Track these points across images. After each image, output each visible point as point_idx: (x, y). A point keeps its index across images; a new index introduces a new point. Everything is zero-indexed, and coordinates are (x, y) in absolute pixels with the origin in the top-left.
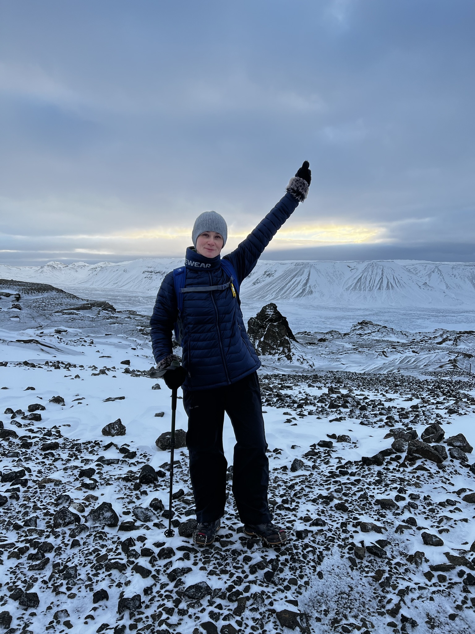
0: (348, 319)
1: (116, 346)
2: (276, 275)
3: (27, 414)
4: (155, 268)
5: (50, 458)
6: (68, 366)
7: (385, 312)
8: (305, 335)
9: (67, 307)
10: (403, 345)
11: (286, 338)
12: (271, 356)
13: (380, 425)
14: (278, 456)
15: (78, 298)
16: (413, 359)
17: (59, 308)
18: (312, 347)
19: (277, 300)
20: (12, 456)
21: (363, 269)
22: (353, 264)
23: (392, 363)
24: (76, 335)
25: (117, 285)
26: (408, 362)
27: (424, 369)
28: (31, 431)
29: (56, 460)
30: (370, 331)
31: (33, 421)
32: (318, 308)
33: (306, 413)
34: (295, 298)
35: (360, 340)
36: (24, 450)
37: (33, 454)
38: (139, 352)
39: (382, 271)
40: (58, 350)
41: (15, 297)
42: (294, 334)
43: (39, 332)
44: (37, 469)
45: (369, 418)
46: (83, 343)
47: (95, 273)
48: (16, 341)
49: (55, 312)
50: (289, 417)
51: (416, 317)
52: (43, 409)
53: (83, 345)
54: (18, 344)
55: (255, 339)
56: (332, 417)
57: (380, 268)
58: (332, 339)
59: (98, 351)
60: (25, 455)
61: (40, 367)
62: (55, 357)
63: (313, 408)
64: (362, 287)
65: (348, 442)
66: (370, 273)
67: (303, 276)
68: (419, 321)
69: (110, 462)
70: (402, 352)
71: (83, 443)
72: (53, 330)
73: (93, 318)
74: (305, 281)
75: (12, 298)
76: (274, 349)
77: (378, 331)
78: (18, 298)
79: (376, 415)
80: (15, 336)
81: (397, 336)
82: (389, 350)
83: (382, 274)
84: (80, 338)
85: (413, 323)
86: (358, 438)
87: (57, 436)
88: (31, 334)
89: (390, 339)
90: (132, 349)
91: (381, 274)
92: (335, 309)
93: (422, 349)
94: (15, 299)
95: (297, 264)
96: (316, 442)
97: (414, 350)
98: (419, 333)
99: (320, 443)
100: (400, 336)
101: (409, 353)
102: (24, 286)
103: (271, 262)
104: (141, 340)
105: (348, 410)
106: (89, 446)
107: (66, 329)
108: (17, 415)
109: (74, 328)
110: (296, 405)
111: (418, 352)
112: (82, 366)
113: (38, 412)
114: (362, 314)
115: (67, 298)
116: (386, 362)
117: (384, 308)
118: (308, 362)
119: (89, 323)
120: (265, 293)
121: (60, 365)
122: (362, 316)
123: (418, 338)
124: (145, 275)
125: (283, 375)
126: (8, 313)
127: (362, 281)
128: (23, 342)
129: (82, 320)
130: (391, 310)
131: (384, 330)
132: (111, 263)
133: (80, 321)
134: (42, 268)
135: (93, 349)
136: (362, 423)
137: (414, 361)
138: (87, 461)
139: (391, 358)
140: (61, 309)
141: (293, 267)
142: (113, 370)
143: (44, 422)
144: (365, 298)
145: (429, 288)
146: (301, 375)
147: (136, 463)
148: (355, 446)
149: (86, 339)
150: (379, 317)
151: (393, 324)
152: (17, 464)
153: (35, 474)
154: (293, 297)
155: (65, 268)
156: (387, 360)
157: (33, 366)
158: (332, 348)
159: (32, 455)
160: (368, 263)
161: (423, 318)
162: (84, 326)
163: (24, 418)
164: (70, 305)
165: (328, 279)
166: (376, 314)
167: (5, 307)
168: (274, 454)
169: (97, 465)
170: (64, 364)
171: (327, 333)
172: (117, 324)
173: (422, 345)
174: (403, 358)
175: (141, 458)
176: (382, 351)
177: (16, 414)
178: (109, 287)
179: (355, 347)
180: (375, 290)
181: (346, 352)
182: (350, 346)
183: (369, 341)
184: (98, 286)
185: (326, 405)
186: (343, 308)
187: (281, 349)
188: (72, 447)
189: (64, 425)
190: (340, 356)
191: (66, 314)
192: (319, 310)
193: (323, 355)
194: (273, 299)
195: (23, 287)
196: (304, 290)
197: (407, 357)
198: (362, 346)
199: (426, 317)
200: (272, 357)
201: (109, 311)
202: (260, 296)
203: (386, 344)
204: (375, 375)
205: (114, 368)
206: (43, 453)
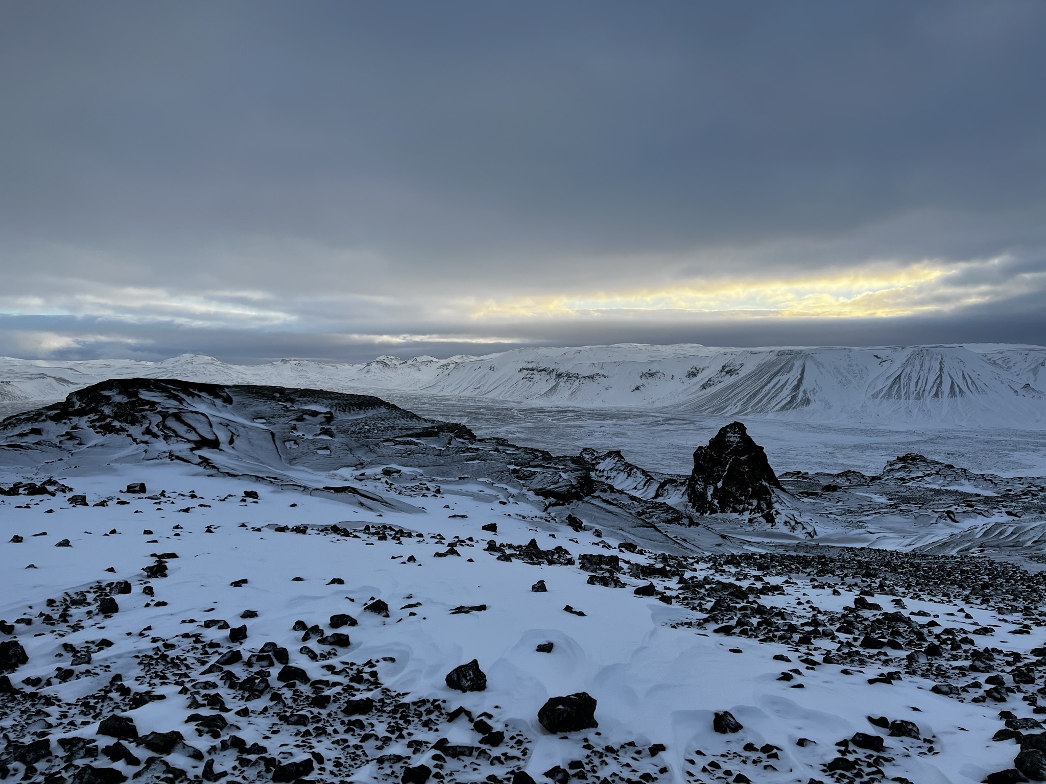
0: (878, 449)
1: (476, 497)
2: (743, 372)
3: (329, 632)
4: (538, 363)
5: (357, 731)
6: (400, 534)
7: (948, 438)
8: (798, 477)
9: (402, 433)
10: (988, 500)
11: (764, 483)
12: (735, 515)
13: (976, 696)
14: (772, 762)
15: (418, 418)
16: (1011, 529)
17: (389, 434)
18: (812, 500)
19: (745, 414)
20: (296, 723)
21: (904, 361)
22: (884, 353)
23: (967, 535)
24: (415, 478)
25: (479, 390)
26: (1001, 533)
27: (1033, 548)
28: (331, 668)
29: (365, 738)
30: (920, 474)
31: (337, 648)
32: (821, 429)
33: (818, 657)
34: (778, 411)
35: (902, 489)
36: (316, 710)
37: (331, 720)
38: (512, 508)
39: (941, 363)
40: (385, 503)
41: (325, 417)
42: (777, 475)
43: (358, 473)
44: (333, 755)
45: (949, 677)
46: (425, 491)
47: (447, 372)
48: (324, 488)
49: (384, 441)
50: (785, 667)
51: (1010, 448)
52: (354, 623)
53: (424, 495)
54: (326, 493)
55: (707, 484)
56: (873, 670)
57: (936, 359)
58: (849, 487)
59: (447, 507)
60: (318, 722)
61: (355, 536)
62: (381, 516)
63: (833, 647)
64: (903, 393)
65: (914, 737)
66: (917, 367)
67: (791, 373)
68: (1017, 456)
69: (458, 752)
70: (986, 514)
71: (414, 703)
72: (378, 470)
73: (441, 450)
74: (795, 383)
75: (320, 418)
76: (741, 502)
77: (937, 473)
78: (329, 418)
79: (962, 671)
80: (323, 479)
81: (975, 483)
82: (960, 510)
83: (941, 369)
84: (420, 484)
85: (1005, 459)
86: (935, 730)
87: (372, 684)
88: (345, 476)
89: (961, 489)
90: (501, 502)
91: (938, 369)
92: (852, 431)
93: (1026, 509)
94: (324, 420)
95: (781, 354)
96: (849, 734)
97: (1009, 510)
98: (1019, 478)
99: (857, 738)
100: (981, 483)
101: (999, 517)
102: (339, 400)
103: (733, 349)
104: (514, 487)
105: (903, 654)
106: (422, 709)
107: (399, 468)
108: (312, 635)
109: (411, 466)
110: (796, 637)
111: (1018, 514)
112: (420, 535)
113: (344, 630)
114: (904, 440)
115: (402, 418)
116: (956, 531)
117: (946, 431)
118: (804, 528)
119: (435, 458)
120: (722, 403)
121: (388, 532)
122: (903, 444)
123: (1019, 488)
124: (523, 374)
125: (762, 556)
126: (313, 442)
127: (902, 381)
128: (333, 491)
129: (423, 454)
130: (960, 434)
131: (949, 472)
132: (471, 357)
133: (420, 455)
134: (368, 365)
135: (440, 502)
136: (936, 690)
137: (1013, 533)
138: (417, 746)
139: (966, 524)
140: (392, 436)
141: (773, 357)
142: (469, 543)
143: (353, 649)
144: (909, 412)
145: (1034, 394)
146: (794, 554)
147: (503, 758)
148: (931, 749)
149: (429, 485)
150: (936, 447)
151: (963, 458)
152: (303, 741)
153: (329, 766)
154: (775, 409)
155: (402, 365)
156: (955, 527)
157: (346, 533)
158: (848, 504)
159: (328, 721)
160: (912, 350)
161: (1024, 449)
162: (427, 463)
163: (322, 641)
164: (407, 429)
165: (837, 378)
166: (932, 441)
167: (309, 432)
168: (764, 756)
169: (435, 757)
170: (394, 530)
171: (839, 475)
172: (477, 461)
173: (1027, 500)
174: (989, 526)
175: (512, 747)
176: (946, 510)
177: (311, 633)
178: (467, 393)
179: (892, 502)
180: (928, 399)
181: (877, 510)
182: (883, 500)
183: (920, 491)
184: (451, 392)
185: (855, 639)
186: (866, 430)
187: (755, 502)
188: (394, 711)
189: (385, 659)
190: (864, 518)
191: (400, 443)
192: (822, 433)
193: (833, 516)
194: (737, 413)
195: (337, 401)
196: (794, 398)
197: (997, 525)
198: (907, 501)
199: (1029, 446)
200: (738, 517)
201: (465, 439)
202: (715, 408)
203: (954, 498)
204: (935, 558)
205: (471, 539)
206: (346, 719)
